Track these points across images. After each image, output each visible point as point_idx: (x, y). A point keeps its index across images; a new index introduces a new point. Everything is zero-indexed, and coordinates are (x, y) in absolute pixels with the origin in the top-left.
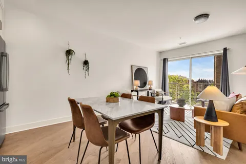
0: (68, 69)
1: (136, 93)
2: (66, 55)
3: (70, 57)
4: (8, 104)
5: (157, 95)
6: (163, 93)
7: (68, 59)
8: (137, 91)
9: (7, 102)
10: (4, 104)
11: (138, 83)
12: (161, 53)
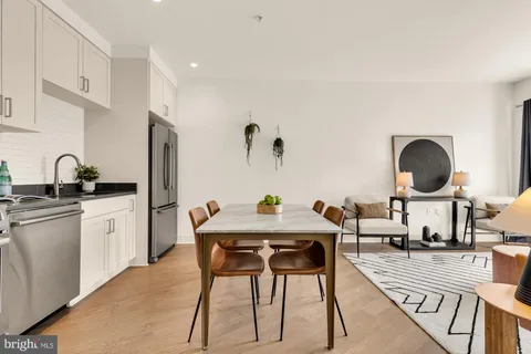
0: (248, 157)
1: (400, 203)
2: (246, 134)
3: (250, 137)
5: (489, 215)
8: (404, 200)
11: (407, 178)
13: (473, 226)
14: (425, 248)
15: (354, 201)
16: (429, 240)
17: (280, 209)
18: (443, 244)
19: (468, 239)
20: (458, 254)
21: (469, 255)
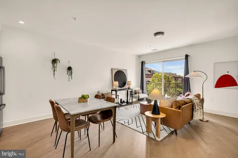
0: (54, 75)
1: (115, 92)
2: (52, 63)
3: (55, 65)
4: (5, 105)
5: (136, 93)
6: (141, 91)
7: (54, 67)
8: (116, 91)
9: (3, 103)
10: (2, 105)
11: (116, 83)
12: (139, 56)
13: (132, 97)
14: (121, 106)
15: (101, 92)
16: (122, 103)
17: (88, 99)
18: (126, 104)
19: (131, 101)
20: (130, 106)
21: (132, 106)
